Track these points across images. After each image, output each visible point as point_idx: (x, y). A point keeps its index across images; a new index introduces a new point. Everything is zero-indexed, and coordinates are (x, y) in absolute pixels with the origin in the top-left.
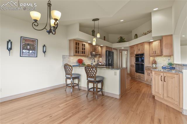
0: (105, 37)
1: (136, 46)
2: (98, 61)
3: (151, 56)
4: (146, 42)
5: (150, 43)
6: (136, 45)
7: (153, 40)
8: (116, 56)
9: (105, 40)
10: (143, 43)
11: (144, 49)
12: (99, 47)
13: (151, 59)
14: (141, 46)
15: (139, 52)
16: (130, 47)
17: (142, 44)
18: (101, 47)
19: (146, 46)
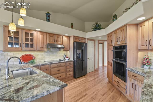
0: (72, 24)
1: (114, 33)
2: (65, 56)
3: (141, 50)
4: (129, 24)
5: (138, 25)
6: (114, 31)
7: (143, 18)
8: (93, 48)
9: (72, 27)
10: (125, 27)
11: (126, 37)
12: (64, 37)
13: (141, 55)
14: (122, 32)
15: (119, 44)
16: (107, 35)
17: (123, 28)
18: (69, 37)
19: (131, 32)
